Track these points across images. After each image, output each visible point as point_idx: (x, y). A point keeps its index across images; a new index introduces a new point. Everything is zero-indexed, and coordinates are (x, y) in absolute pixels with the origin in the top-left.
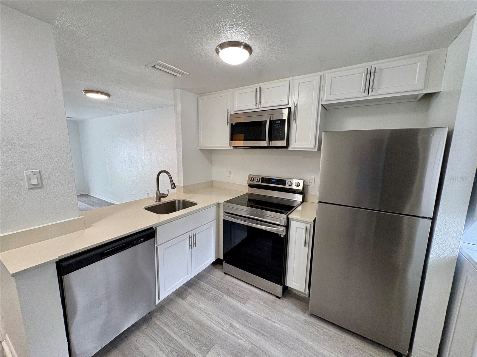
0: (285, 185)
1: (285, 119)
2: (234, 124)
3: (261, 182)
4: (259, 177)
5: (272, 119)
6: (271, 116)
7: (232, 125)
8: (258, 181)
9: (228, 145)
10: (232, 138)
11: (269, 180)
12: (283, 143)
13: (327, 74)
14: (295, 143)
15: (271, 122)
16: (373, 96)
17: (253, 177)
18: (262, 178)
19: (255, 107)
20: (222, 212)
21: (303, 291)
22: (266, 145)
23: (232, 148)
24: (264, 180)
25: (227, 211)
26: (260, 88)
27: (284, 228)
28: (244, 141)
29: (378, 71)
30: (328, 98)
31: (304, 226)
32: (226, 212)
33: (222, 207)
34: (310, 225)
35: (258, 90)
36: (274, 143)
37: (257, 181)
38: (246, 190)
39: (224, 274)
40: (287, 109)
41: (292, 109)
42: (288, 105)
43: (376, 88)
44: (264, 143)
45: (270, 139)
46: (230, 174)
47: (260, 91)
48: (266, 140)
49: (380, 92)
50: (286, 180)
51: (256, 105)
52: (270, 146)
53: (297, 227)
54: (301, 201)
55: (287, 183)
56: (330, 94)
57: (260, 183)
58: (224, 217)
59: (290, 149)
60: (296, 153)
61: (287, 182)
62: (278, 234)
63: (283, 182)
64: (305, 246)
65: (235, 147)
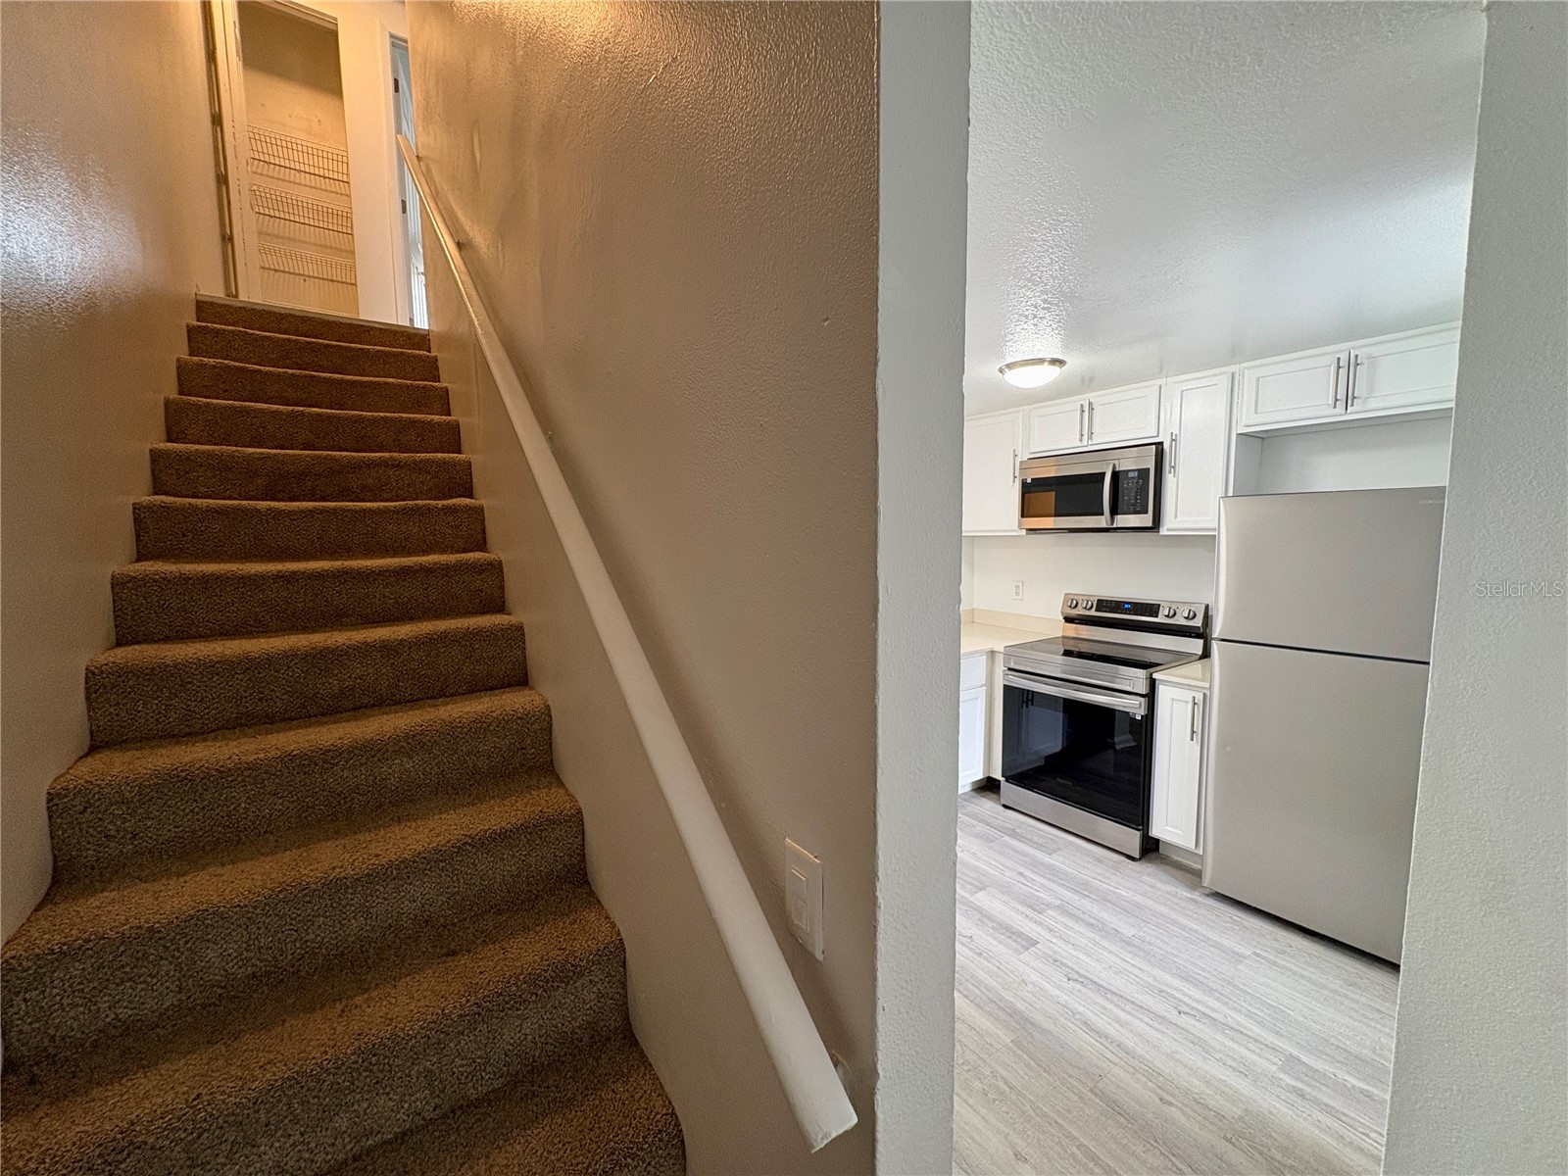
0: (1157, 617)
1: (1149, 469)
2: (1029, 481)
3: (1096, 611)
4: (1092, 599)
5: (1117, 470)
6: (1116, 462)
7: (1024, 484)
8: (1088, 607)
9: (1016, 527)
10: (1025, 512)
11: (1117, 606)
12: (1146, 520)
13: (1246, 371)
14: (1176, 517)
15: (1116, 475)
16: (1356, 412)
17: (1076, 597)
18: (1098, 600)
19: (1079, 444)
20: (1000, 669)
21: (1192, 846)
22: (1104, 525)
23: (1024, 532)
24: (1102, 605)
25: (1012, 666)
26: (1090, 404)
27: (1143, 699)
28: (1056, 515)
29: (1366, 361)
30: (1250, 420)
31: (1188, 695)
32: (1010, 669)
33: (1000, 659)
34: (1204, 694)
35: (1086, 408)
36: (1123, 520)
37: (1085, 608)
38: (1060, 629)
39: (1003, 808)
40: (1154, 447)
41: (1166, 446)
42: (1158, 436)
43: (1364, 396)
44: (1102, 521)
45: (1114, 512)
46: (1017, 594)
47: (1091, 408)
48: (1103, 514)
49: (1372, 404)
50: (1159, 605)
51: (1081, 440)
52: (1115, 526)
53: (1173, 700)
54: (1200, 653)
55: (1164, 611)
56: (1256, 412)
57: (1093, 613)
58: (1004, 679)
59: (1163, 531)
60: (1180, 540)
61: (1161, 608)
62: (1129, 713)
63: (1152, 609)
64: (1192, 740)
65: (1030, 530)
